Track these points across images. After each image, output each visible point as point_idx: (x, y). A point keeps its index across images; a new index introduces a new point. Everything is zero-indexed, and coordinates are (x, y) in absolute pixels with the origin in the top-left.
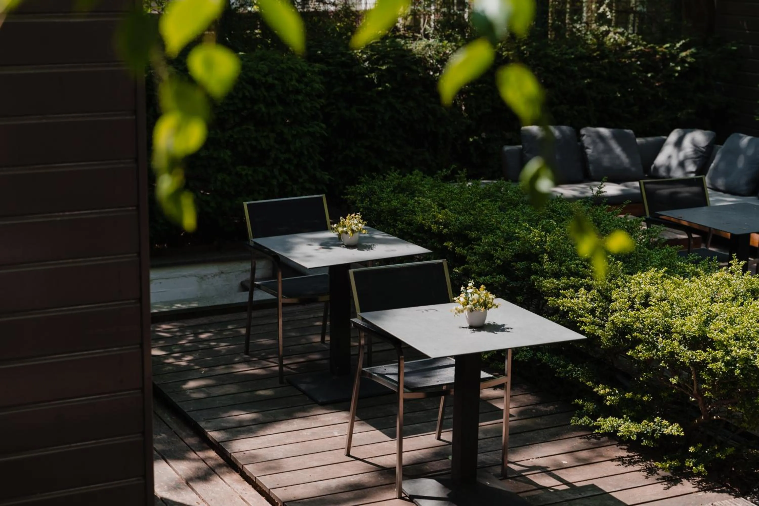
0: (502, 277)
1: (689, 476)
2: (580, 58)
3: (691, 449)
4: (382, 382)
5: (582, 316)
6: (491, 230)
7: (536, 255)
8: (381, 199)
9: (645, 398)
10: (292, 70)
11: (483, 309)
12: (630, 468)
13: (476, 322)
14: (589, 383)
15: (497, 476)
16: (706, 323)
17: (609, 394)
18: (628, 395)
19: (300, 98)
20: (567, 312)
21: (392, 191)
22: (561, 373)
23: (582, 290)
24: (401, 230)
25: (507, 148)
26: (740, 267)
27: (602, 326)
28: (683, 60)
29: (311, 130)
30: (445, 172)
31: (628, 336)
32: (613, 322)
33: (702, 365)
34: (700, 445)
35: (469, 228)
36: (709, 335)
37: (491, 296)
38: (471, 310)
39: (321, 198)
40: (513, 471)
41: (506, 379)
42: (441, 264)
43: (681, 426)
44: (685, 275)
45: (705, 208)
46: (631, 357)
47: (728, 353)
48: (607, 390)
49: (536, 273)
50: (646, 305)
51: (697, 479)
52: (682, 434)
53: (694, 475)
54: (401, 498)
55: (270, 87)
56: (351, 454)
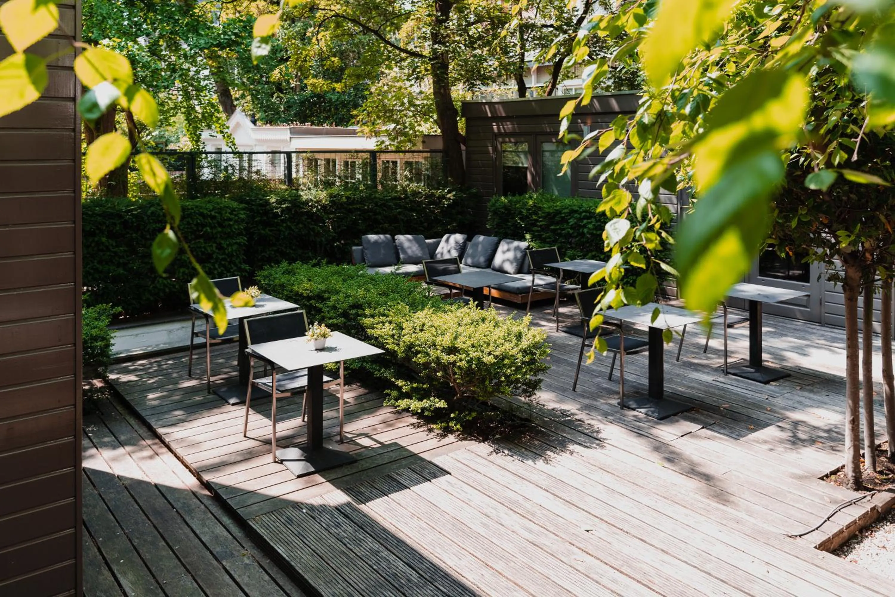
0: (343, 319)
1: (452, 432)
2: (395, 198)
3: (452, 415)
4: (264, 388)
5: (386, 339)
6: (337, 292)
7: (361, 305)
8: (275, 278)
9: (425, 386)
10: (227, 207)
11: (323, 338)
12: (419, 430)
13: (320, 347)
14: (393, 380)
15: (336, 442)
16: (456, 338)
17: (405, 385)
18: (415, 385)
19: (231, 223)
20: (378, 338)
21: (282, 274)
22: (377, 374)
23: (387, 324)
24: (286, 295)
25: (354, 248)
26: (475, 305)
27: (398, 345)
28: (449, 199)
29: (238, 241)
30: (315, 261)
31: (413, 350)
32: (404, 342)
33: (454, 364)
34: (457, 412)
35: (325, 292)
36: (456, 345)
37: (329, 330)
38: (316, 339)
39: (237, 279)
40: (347, 438)
41: (341, 380)
42: (302, 313)
43: (446, 401)
44: (445, 312)
45: (459, 275)
46: (415, 362)
47: (468, 355)
48: (404, 383)
49: (361, 315)
50: (422, 330)
51: (457, 433)
52: (446, 406)
53: (455, 431)
54: (276, 462)
55: (213, 218)
56: (247, 435)
